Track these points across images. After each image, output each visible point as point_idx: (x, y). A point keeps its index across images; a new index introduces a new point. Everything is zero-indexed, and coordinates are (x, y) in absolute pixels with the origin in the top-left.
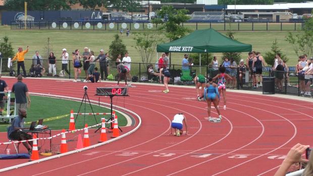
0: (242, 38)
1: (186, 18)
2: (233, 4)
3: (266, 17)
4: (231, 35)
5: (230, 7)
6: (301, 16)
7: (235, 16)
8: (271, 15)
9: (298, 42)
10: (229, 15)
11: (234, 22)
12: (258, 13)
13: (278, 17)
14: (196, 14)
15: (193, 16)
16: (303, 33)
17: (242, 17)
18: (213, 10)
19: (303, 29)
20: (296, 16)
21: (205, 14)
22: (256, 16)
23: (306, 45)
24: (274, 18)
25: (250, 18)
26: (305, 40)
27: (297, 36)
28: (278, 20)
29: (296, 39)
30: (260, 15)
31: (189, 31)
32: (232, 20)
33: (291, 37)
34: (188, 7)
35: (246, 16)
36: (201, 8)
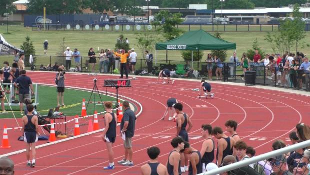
0: (227, 38)
1: (180, 20)
2: (220, 8)
3: (248, 19)
4: (218, 35)
5: (217, 11)
7: (222, 19)
8: (252, 18)
9: (276, 41)
10: (217, 18)
11: (221, 24)
12: (241, 17)
13: (258, 20)
14: (189, 17)
15: (186, 19)
16: (279, 33)
17: (228, 19)
18: (203, 14)
19: (279, 31)
21: (197, 17)
22: (240, 19)
23: (281, 44)
24: (255, 21)
25: (234, 20)
26: (281, 39)
27: (274, 36)
28: (258, 23)
29: (273, 38)
30: (243, 19)
31: (182, 32)
32: (219, 23)
33: (269, 36)
34: (182, 12)
35: (231, 19)
36: (192, 12)
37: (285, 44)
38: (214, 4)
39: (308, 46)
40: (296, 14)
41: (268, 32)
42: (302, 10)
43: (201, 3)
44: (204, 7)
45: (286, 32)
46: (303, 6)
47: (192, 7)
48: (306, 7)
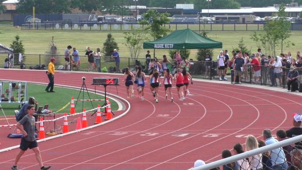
0: (214, 37)
1: (167, 20)
2: (207, 8)
3: (234, 19)
4: (205, 34)
5: (204, 11)
6: (263, 19)
7: (209, 19)
8: (238, 18)
9: (261, 40)
10: (204, 18)
11: (208, 23)
12: (228, 16)
13: (244, 19)
14: (175, 17)
15: (173, 18)
16: (265, 33)
17: (214, 19)
18: (190, 14)
19: (265, 30)
20: (258, 19)
21: (184, 17)
22: (226, 18)
23: (267, 43)
24: (241, 20)
25: (221, 20)
26: (267, 38)
27: (260, 35)
28: (244, 22)
29: (259, 37)
30: (229, 18)
31: (169, 31)
32: (206, 22)
33: (255, 35)
34: (169, 11)
35: (217, 19)
36: (180, 12)
37: (271, 43)
38: (201, 4)
39: (293, 45)
40: (282, 13)
41: (254, 31)
42: (287, 10)
43: (188, 3)
44: (191, 6)
45: (271, 31)
46: (288, 6)
47: (179, 6)
48: (291, 6)
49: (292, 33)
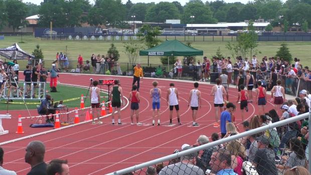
0: (196, 47)
1: (159, 32)
2: (190, 23)
3: (213, 32)
4: (189, 44)
5: (188, 25)
6: (236, 32)
7: (192, 31)
8: (216, 31)
9: (234, 49)
10: (189, 31)
11: (191, 35)
12: (207, 30)
13: (220, 32)
14: (166, 30)
15: (164, 31)
16: (238, 43)
17: (196, 32)
18: (177, 27)
19: (238, 41)
20: (232, 32)
21: (172, 30)
22: (206, 31)
23: (239, 51)
24: (218, 33)
25: (202, 32)
26: (239, 48)
27: (233, 45)
28: (220, 34)
29: (233, 47)
30: (209, 31)
31: (160, 41)
32: (190, 34)
33: (229, 45)
34: (160, 25)
35: (199, 31)
36: (169, 26)
37: (242, 51)
38: (186, 20)
39: (260, 53)
40: (251, 27)
41: (228, 42)
42: (255, 24)
43: (176, 19)
44: (178, 22)
45: (242, 42)
46: (256, 22)
47: (168, 21)
48: (259, 22)
49: (260, 43)
